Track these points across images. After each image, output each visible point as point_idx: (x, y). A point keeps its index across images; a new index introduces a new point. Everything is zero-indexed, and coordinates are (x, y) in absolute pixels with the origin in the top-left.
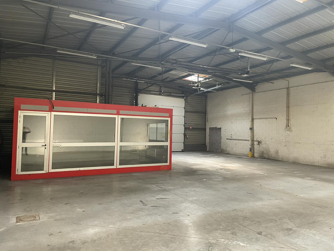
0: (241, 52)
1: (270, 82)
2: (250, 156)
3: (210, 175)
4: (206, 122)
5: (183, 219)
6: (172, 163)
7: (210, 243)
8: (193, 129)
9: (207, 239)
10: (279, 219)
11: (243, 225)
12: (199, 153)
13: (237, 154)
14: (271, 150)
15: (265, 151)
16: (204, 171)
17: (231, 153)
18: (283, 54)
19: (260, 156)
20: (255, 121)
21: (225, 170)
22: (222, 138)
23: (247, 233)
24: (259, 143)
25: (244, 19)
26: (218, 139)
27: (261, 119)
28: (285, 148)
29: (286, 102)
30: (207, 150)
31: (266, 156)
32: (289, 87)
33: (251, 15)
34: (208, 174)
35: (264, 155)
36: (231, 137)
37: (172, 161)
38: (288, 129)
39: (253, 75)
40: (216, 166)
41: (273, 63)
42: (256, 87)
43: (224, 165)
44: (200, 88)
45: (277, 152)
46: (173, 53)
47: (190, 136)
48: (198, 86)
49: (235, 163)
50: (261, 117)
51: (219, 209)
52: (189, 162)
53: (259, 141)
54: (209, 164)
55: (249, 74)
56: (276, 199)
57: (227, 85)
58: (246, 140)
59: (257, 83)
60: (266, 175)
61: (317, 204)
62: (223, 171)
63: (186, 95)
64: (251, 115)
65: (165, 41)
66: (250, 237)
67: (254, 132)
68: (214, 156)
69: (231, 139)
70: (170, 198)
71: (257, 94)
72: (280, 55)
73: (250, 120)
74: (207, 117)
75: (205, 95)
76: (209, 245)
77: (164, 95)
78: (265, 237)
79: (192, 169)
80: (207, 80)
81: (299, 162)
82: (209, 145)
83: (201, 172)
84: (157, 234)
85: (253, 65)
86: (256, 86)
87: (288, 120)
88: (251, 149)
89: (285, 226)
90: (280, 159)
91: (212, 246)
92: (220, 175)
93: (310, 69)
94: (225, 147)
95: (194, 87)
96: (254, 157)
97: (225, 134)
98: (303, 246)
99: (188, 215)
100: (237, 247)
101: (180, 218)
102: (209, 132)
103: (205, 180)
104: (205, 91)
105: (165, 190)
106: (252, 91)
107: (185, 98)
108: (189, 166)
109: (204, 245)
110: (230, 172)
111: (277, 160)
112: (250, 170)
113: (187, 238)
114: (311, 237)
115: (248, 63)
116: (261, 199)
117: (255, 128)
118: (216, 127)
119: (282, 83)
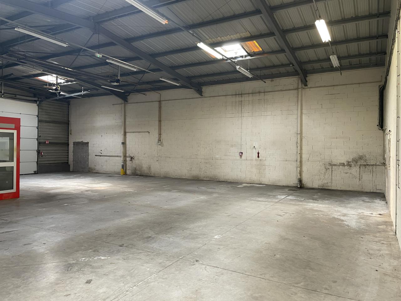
0: (108, 59)
1: (143, 94)
2: (122, 174)
3: (73, 198)
4: (69, 136)
5: (38, 248)
6: (20, 189)
7: (70, 264)
8: (51, 144)
9: (66, 261)
10: (141, 231)
11: (106, 242)
12: (59, 175)
13: (108, 173)
14: (143, 166)
15: (137, 167)
16: (65, 195)
17: (101, 172)
18: (153, 66)
19: (132, 173)
20: (128, 135)
21: (92, 191)
22: (89, 155)
23: (109, 248)
24: (132, 158)
25: (112, 22)
26: (84, 156)
27: (133, 132)
28: (157, 163)
29: (158, 116)
30: (71, 170)
31: (138, 172)
32: (161, 100)
33: (119, 19)
34: (71, 197)
35: (137, 171)
36: (101, 153)
37: (20, 187)
38: (160, 144)
39: (124, 83)
40: (81, 187)
41: (144, 74)
42: (128, 97)
43: (91, 186)
44: (60, 92)
45: (149, 168)
46: (20, 44)
47: (47, 153)
48: (56, 90)
49: (105, 182)
50: (134, 131)
51: (82, 232)
52: (44, 186)
53: (132, 156)
54: (72, 186)
55: (119, 83)
56: (142, 213)
57: (95, 92)
58: (118, 156)
59: (129, 93)
60: (136, 191)
61: (176, 213)
62: (89, 192)
63: (40, 99)
64: (123, 128)
65: (7, 27)
66: (112, 250)
67: (126, 147)
68: (79, 177)
69: (100, 156)
70: (19, 230)
71: (129, 104)
72: (151, 66)
73: (122, 134)
74: (70, 129)
75: (67, 101)
76: (69, 265)
77: (5, 97)
78: (126, 248)
79: (49, 194)
80: (70, 83)
81: (169, 177)
82: (73, 164)
83: (61, 197)
84: (4, 269)
85: (123, 73)
86: (128, 95)
87: (160, 134)
88: (123, 165)
89: (146, 235)
90: (152, 175)
91: (72, 266)
92: (86, 197)
93: (178, 85)
94: (93, 165)
95: (51, 91)
96: (126, 174)
97: (93, 149)
98: (158, 248)
99: (44, 244)
100: (98, 261)
101: (33, 249)
102: (73, 148)
103: (66, 204)
104: (66, 96)
105: (11, 222)
106: (125, 101)
107: (38, 102)
108: (46, 192)
109: (63, 267)
110: (97, 193)
111: (149, 176)
112: (120, 188)
113: (43, 265)
114: (166, 240)
115: (118, 69)
116: (127, 216)
117: (127, 143)
118: (82, 141)
119: (153, 96)
